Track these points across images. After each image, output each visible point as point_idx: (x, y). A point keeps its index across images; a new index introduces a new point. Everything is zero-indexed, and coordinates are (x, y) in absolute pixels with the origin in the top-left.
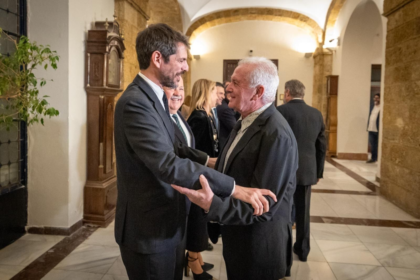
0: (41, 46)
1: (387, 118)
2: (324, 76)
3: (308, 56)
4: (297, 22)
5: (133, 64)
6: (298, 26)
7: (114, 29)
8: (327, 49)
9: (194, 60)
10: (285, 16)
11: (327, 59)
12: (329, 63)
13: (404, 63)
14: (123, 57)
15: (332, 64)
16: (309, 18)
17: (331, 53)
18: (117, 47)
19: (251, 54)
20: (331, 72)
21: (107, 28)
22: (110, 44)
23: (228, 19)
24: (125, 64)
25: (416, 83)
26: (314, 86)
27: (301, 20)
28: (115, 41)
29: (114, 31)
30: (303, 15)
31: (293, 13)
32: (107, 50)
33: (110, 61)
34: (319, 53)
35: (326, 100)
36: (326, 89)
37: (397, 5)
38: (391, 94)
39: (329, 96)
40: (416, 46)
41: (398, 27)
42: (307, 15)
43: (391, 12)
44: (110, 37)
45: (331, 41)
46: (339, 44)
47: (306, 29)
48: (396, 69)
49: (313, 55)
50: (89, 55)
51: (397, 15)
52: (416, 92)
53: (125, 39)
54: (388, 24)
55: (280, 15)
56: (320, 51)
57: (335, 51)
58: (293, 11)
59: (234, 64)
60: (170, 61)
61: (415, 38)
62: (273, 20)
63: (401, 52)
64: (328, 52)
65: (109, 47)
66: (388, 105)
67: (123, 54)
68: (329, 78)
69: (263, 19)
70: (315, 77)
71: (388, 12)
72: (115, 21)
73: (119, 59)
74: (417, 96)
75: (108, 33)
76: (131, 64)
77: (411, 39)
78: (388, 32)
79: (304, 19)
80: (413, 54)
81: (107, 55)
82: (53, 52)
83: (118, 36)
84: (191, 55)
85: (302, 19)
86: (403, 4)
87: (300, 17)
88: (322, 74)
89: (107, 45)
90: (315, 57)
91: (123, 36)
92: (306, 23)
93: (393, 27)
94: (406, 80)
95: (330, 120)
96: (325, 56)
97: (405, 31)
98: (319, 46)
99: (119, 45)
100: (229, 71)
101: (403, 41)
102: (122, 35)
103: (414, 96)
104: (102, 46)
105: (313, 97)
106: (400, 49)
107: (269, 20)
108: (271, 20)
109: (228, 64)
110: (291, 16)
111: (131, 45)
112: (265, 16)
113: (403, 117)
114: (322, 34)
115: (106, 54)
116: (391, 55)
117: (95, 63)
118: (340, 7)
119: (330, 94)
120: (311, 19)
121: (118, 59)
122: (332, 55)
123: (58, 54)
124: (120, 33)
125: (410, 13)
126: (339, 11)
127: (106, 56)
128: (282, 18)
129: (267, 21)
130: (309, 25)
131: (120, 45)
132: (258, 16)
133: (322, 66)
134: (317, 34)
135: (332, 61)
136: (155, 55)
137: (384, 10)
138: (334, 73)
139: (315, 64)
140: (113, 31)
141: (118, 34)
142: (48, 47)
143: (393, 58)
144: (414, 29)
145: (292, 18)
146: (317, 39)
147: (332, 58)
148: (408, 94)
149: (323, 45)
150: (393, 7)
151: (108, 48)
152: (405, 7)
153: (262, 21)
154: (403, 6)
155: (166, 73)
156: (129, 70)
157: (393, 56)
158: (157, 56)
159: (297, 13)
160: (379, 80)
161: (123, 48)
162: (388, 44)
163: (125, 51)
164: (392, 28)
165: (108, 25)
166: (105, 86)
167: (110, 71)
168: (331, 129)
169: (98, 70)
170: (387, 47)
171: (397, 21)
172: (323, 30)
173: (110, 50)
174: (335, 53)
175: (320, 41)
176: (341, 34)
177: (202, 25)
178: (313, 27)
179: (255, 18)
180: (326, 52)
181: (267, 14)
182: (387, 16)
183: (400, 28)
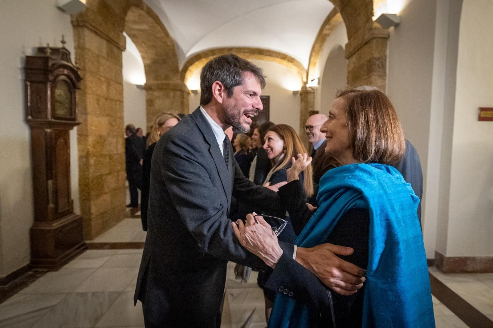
3: (295, 93)
4: (285, 62)
6: (286, 66)
7: (62, 56)
8: (310, 87)
9: (192, 95)
11: (310, 97)
12: (312, 100)
15: (314, 101)
16: (294, 59)
17: (313, 91)
18: (67, 76)
20: (314, 108)
22: (55, 73)
27: (288, 61)
28: (63, 70)
31: (280, 54)
32: (51, 79)
33: (57, 92)
34: (303, 91)
37: (354, 49)
42: (292, 56)
43: (350, 55)
45: (312, 81)
46: (319, 84)
47: (293, 69)
49: (299, 93)
54: (348, 65)
55: (270, 56)
56: (305, 90)
57: (317, 90)
58: (280, 52)
60: (234, 94)
62: (265, 59)
64: (311, 91)
65: (54, 75)
69: (256, 59)
71: (348, 55)
73: (73, 90)
79: (291, 60)
81: (51, 85)
84: (188, 89)
85: (289, 59)
87: (287, 58)
89: (49, 73)
90: (301, 94)
92: (292, 64)
93: (352, 68)
96: (308, 94)
97: (360, 72)
98: (304, 85)
99: (71, 75)
101: (358, 81)
108: (263, 60)
110: (279, 57)
112: (257, 56)
114: (306, 74)
118: (319, 51)
120: (296, 60)
122: (314, 93)
125: (362, 56)
126: (319, 54)
127: (49, 85)
128: (272, 58)
130: (295, 65)
133: (306, 102)
134: (301, 75)
135: (314, 98)
136: (215, 87)
137: (346, 53)
138: (316, 109)
139: (302, 100)
146: (302, 79)
147: (314, 96)
149: (307, 84)
150: (351, 51)
151: (52, 77)
154: (358, 50)
155: (229, 109)
158: (218, 87)
159: (285, 55)
161: (79, 78)
164: (350, 70)
172: (307, 71)
173: (55, 79)
174: (317, 91)
175: (305, 80)
176: (320, 75)
177: (198, 61)
178: (299, 68)
179: (248, 57)
180: (309, 91)
181: (259, 54)
182: (348, 59)
183: (356, 69)
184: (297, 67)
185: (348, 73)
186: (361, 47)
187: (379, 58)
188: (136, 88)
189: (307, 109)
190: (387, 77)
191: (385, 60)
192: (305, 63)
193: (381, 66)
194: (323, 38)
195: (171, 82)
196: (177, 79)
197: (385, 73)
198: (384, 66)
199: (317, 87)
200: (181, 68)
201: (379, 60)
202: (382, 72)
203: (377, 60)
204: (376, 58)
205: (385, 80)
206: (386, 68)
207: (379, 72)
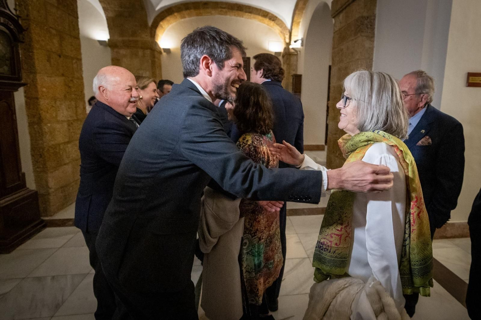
4: (267, 20)
6: (268, 25)
8: (293, 49)
9: (164, 54)
10: (255, 14)
11: (293, 59)
12: (295, 63)
13: (345, 64)
15: (297, 64)
16: (276, 17)
20: (297, 71)
23: (197, 11)
27: (270, 19)
30: (272, 14)
31: (262, 11)
34: (286, 52)
37: (341, 6)
40: (353, 47)
42: (274, 13)
43: (336, 13)
45: (295, 42)
46: (302, 45)
47: (275, 28)
48: (339, 69)
49: (282, 55)
51: (341, 17)
54: (335, 25)
55: (250, 12)
57: (300, 51)
58: (261, 8)
61: (353, 40)
63: (343, 53)
64: (294, 52)
68: (295, 77)
69: (235, 15)
71: (334, 13)
77: (350, 41)
79: (272, 19)
80: (351, 55)
85: (270, 18)
86: (345, 6)
87: (268, 16)
90: (283, 57)
92: (274, 22)
93: (339, 28)
96: (291, 56)
98: (287, 46)
101: (344, 42)
106: (342, 49)
107: (240, 17)
108: (243, 17)
110: (261, 14)
114: (288, 35)
116: (336, 55)
119: (295, 92)
120: (278, 18)
122: (297, 55)
125: (350, 15)
128: (252, 15)
129: (238, 18)
130: (277, 24)
132: (229, 11)
133: (289, 65)
134: (284, 35)
135: (297, 61)
138: (299, 73)
145: (262, 16)
146: (285, 39)
147: (297, 58)
149: (290, 45)
150: (338, 9)
152: (347, 9)
153: (233, 17)
154: (345, 8)
157: (337, 57)
159: (266, 12)
162: (334, 45)
164: (337, 30)
170: (333, 48)
171: (340, 23)
172: (289, 31)
174: (300, 53)
175: (288, 41)
176: (304, 35)
177: (171, 16)
178: (281, 27)
179: (226, 14)
180: (292, 52)
181: (237, 10)
182: (334, 17)
183: (343, 29)
184: (280, 27)
185: (334, 33)
186: (349, 5)
187: (368, 17)
188: (98, 44)
189: (289, 73)
190: (376, 39)
191: (374, 20)
192: (288, 23)
193: (369, 26)
195: (138, 39)
196: (146, 36)
197: (374, 34)
198: (372, 26)
199: (300, 49)
200: (150, 23)
201: (367, 20)
202: (370, 32)
203: (365, 19)
204: (365, 17)
205: (373, 41)
206: (374, 28)
207: (367, 32)
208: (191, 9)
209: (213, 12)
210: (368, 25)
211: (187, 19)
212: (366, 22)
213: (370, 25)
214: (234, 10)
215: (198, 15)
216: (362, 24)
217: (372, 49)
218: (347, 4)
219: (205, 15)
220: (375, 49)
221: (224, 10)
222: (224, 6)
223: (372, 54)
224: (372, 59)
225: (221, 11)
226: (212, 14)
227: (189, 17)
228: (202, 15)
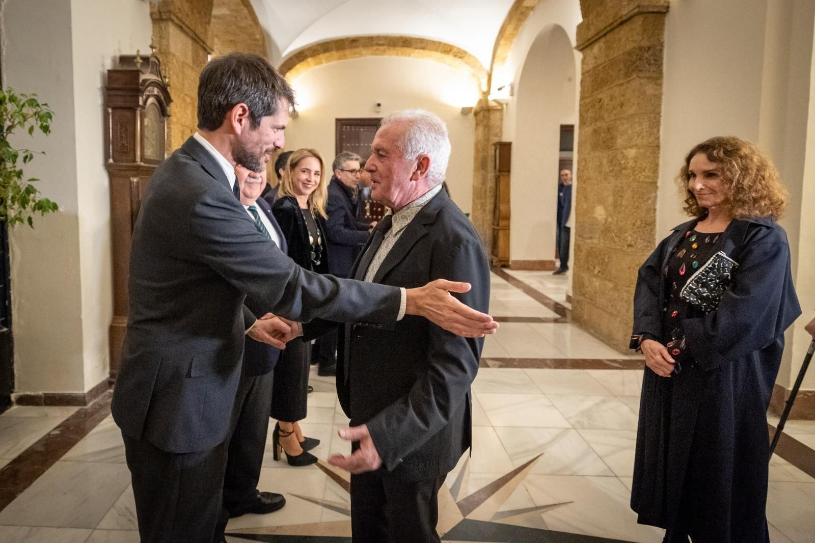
0: (22, 95)
1: (582, 206)
2: (491, 143)
3: (465, 112)
4: (449, 58)
5: (187, 126)
6: (450, 65)
7: (152, 68)
8: (495, 101)
10: (430, 50)
11: (495, 117)
12: (498, 124)
13: (607, 122)
14: (169, 114)
15: (501, 125)
16: (466, 53)
17: (499, 108)
18: (157, 97)
19: (378, 109)
20: (500, 137)
21: (139, 65)
22: (145, 93)
23: (341, 53)
24: (172, 126)
25: (622, 153)
26: (475, 159)
27: (455, 56)
28: (153, 89)
29: (152, 71)
30: (458, 49)
31: (442, 45)
32: (141, 103)
33: (146, 121)
34: (482, 107)
35: (494, 180)
36: (493, 164)
37: (596, 33)
38: (587, 169)
39: (498, 174)
40: (623, 96)
41: (598, 66)
42: (463, 48)
43: (587, 43)
44: (145, 81)
45: (500, 89)
46: (512, 95)
47: (462, 69)
48: (595, 131)
49: (473, 111)
50: (110, 111)
51: (596, 48)
52: (623, 166)
53: (172, 85)
54: (583, 62)
55: (423, 48)
56: (484, 105)
57: (507, 104)
58: (441, 41)
59: (352, 125)
60: (261, 126)
61: (622, 85)
62: (412, 55)
63: (601, 106)
64: (496, 106)
65: (144, 97)
66: (584, 186)
67: (168, 108)
68: (498, 147)
69: (397, 54)
70: (476, 145)
71: (583, 44)
72: (154, 55)
73: (162, 117)
74: (624, 171)
75: (141, 74)
76: (183, 125)
77: (616, 86)
78: (583, 74)
79: (459, 55)
80: (619, 108)
81: (141, 111)
82: (43, 105)
83: (160, 80)
85: (456, 54)
86: (605, 32)
87: (453, 51)
88: (487, 140)
89: (140, 94)
90: (476, 114)
91: (167, 80)
92: (462, 60)
93: (591, 66)
94: (609, 148)
95: (500, 211)
96: (491, 112)
97: (608, 73)
98: (483, 96)
99: (161, 94)
100: (344, 136)
101: (605, 89)
102: (165, 77)
103: (620, 171)
104: (131, 96)
105: (475, 176)
106: (601, 100)
107: (406, 56)
108: (409, 56)
109: (344, 125)
110: (440, 50)
111: (182, 96)
112: (400, 49)
113: (604, 204)
114: (486, 78)
115: (139, 109)
116: (588, 110)
117: (122, 125)
118: (513, 35)
119: (500, 171)
120: (469, 55)
121: (160, 117)
122: (501, 110)
123: (51, 109)
124: (162, 76)
125: (615, 45)
126: (511, 42)
127: (138, 113)
128: (426, 52)
129: (403, 58)
130: (466, 63)
131: (163, 95)
132: (389, 49)
133: (487, 127)
134: (479, 78)
135: (502, 119)
136: (237, 111)
137: (577, 40)
138: (505, 139)
139: (477, 124)
140: (149, 70)
141: (159, 76)
142: (35, 97)
143: (590, 114)
144: (620, 70)
145: (441, 52)
146: (480, 86)
147: (502, 115)
148: (611, 169)
149: (488, 95)
150: (589, 36)
151: (142, 100)
152: (608, 37)
153: (395, 57)
154: (605, 35)
156: (180, 135)
157: (590, 111)
158: (240, 111)
159: (449, 45)
160: (571, 149)
161: (169, 100)
162: (582, 92)
163: (172, 105)
164: (588, 69)
165: (141, 61)
166: (139, 162)
167: (147, 138)
168: (500, 225)
169: (126, 135)
170: (582, 98)
171: (595, 58)
172: (488, 72)
173: (145, 102)
174: (507, 107)
175: (485, 88)
176: (515, 79)
177: (301, 63)
178: (473, 67)
179: (383, 52)
180: (493, 107)
181: (403, 46)
182: (581, 50)
183: (600, 68)
184: (471, 67)
186: (612, 30)
187: (649, 48)
189: (488, 140)
190: (665, 80)
191: (661, 50)
192: (485, 59)
193: (652, 62)
194: (522, 13)
197: (661, 73)
198: (658, 62)
199: (508, 100)
201: (648, 52)
202: (654, 71)
203: (645, 50)
204: (644, 47)
205: (660, 85)
206: (661, 64)
207: (649, 71)
208: (332, 50)
209: (364, 52)
210: (650, 60)
211: (324, 65)
212: (646, 55)
213: (654, 59)
214: (397, 46)
215: (339, 58)
216: (640, 59)
217: (658, 97)
218: (608, 29)
219: (351, 58)
220: (664, 97)
221: (382, 48)
222: (381, 42)
223: (660, 105)
224: (659, 113)
225: (377, 49)
226: (361, 55)
227: (326, 63)
228: (346, 58)
